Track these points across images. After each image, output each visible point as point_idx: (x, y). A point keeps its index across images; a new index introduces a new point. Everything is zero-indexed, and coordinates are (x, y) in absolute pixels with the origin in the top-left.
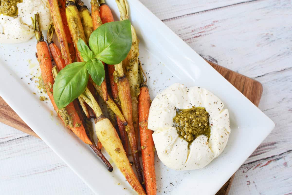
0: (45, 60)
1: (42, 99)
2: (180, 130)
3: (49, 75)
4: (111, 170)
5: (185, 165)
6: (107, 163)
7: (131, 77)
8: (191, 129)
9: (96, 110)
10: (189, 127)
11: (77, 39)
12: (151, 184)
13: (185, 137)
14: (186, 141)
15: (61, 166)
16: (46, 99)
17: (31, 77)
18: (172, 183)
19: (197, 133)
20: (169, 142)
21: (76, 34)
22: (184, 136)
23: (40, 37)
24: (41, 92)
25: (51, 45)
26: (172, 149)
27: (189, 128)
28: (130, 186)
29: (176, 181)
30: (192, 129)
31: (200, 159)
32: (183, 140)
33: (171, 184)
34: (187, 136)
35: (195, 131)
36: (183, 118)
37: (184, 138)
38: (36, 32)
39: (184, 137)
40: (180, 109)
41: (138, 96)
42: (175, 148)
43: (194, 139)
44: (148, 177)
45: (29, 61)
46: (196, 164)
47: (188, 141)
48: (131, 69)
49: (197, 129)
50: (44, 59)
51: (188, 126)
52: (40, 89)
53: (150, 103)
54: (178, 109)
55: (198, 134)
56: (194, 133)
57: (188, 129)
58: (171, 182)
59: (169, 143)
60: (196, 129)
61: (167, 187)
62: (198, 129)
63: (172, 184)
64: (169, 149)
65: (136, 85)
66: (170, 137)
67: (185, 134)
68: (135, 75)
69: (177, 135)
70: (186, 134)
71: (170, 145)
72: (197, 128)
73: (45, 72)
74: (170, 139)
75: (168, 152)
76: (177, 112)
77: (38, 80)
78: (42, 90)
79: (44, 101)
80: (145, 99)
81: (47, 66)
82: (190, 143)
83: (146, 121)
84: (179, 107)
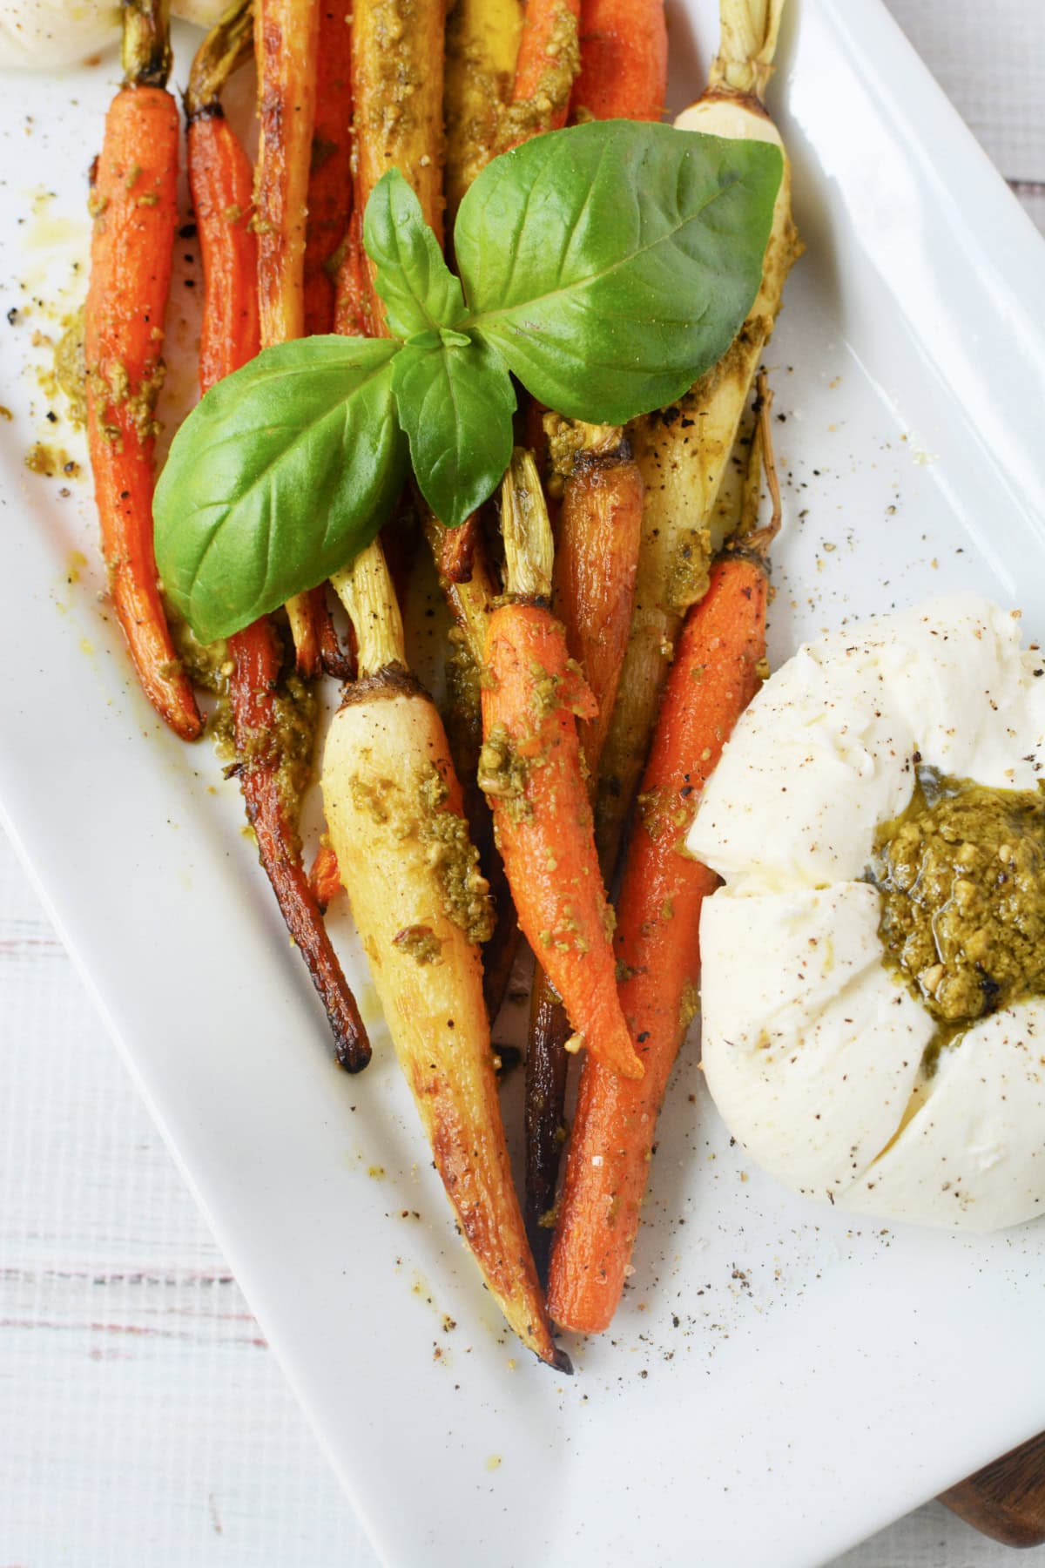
0: (131, 208)
1: (42, 462)
2: (908, 921)
3: (129, 315)
4: (352, 1063)
5: (871, 1177)
6: (337, 1004)
7: (675, 466)
8: (981, 934)
9: (371, 621)
10: (971, 914)
11: (382, 118)
12: (598, 1238)
13: (929, 977)
14: (926, 1007)
15: (47, 943)
16: (71, 468)
17: (20, 301)
18: (742, 1276)
19: (1016, 973)
20: (801, 977)
21: (382, 86)
22: (918, 970)
23: (147, 55)
24: (52, 417)
25: (203, 127)
26: (809, 1037)
27: (975, 925)
28: (447, 1210)
29: (778, 1273)
30: (989, 933)
31: (985, 1164)
32: (907, 998)
33: (739, 1282)
34: (944, 975)
35: (1005, 960)
36: (952, 838)
37: (916, 987)
38: (132, 15)
39: (920, 975)
40: (946, 769)
41: (682, 614)
42: (833, 1027)
43: (990, 1009)
44: (588, 1182)
45: (40, 199)
46: (946, 1188)
47: (937, 1016)
48: (689, 417)
49: (1029, 949)
50: (127, 202)
51: (971, 904)
52: (51, 394)
53: (752, 684)
54: (934, 771)
55: (1021, 983)
56: (993, 968)
57: (963, 926)
58: (742, 1269)
59: (804, 985)
60: (1018, 942)
61: (701, 1293)
62: (1033, 945)
63: (745, 1284)
64: (788, 1028)
65: (694, 533)
66: (822, 945)
67: (931, 961)
68: (702, 463)
69: (876, 949)
70: (937, 962)
71: (807, 1000)
72: (1025, 938)
73: (113, 287)
74: (818, 957)
75: (777, 1044)
76: (919, 789)
77: (58, 333)
78: (63, 404)
79: (49, 475)
80: (723, 645)
81: (138, 251)
82: (950, 1027)
83: (688, 791)
84: (942, 758)
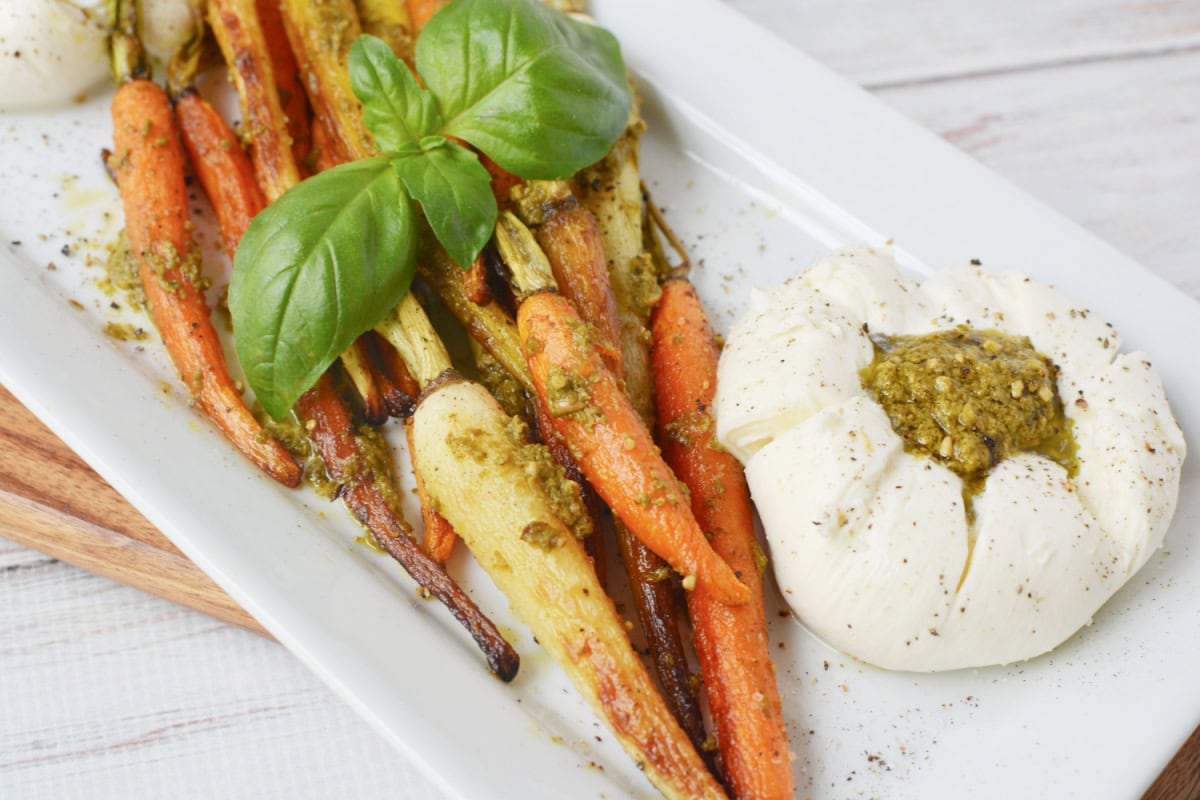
0: (149, 149)
1: (116, 333)
2: (911, 417)
3: (166, 213)
4: (506, 668)
5: (960, 602)
6: (479, 625)
7: (610, 218)
8: (968, 405)
9: (423, 344)
10: (955, 396)
11: (330, 42)
12: (761, 729)
13: (944, 448)
14: (950, 468)
15: (190, 723)
16: (140, 334)
17: (71, 242)
18: (877, 758)
19: (1003, 429)
20: (853, 459)
21: (324, 25)
22: (933, 446)
23: (135, 61)
24: (115, 306)
25: (187, 104)
26: (874, 506)
27: (962, 402)
30: (973, 405)
31: (1042, 561)
32: (933, 465)
33: (875, 763)
34: (954, 442)
35: (992, 421)
36: (918, 360)
37: (938, 457)
38: (119, 37)
39: (936, 447)
40: (889, 332)
41: (648, 313)
42: (890, 498)
43: (995, 461)
45: (66, 181)
46: (1020, 591)
47: (960, 472)
48: (609, 184)
49: (1005, 410)
50: (145, 146)
51: (952, 390)
52: (110, 292)
54: (882, 335)
55: (1009, 439)
56: (987, 429)
57: (953, 404)
59: (857, 465)
60: (996, 406)
61: (849, 779)
62: (1007, 407)
63: (882, 763)
64: (856, 502)
65: (638, 258)
66: (859, 436)
67: (940, 436)
68: (627, 215)
69: (896, 441)
70: (944, 435)
71: (864, 475)
72: (1000, 403)
73: (148, 198)
74: (859, 445)
75: (852, 518)
76: (878, 349)
77: (103, 255)
78: (121, 296)
79: (124, 340)
80: (687, 322)
81: (161, 174)
82: (974, 479)
83: (703, 408)
84: (881, 326)
